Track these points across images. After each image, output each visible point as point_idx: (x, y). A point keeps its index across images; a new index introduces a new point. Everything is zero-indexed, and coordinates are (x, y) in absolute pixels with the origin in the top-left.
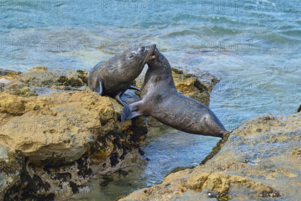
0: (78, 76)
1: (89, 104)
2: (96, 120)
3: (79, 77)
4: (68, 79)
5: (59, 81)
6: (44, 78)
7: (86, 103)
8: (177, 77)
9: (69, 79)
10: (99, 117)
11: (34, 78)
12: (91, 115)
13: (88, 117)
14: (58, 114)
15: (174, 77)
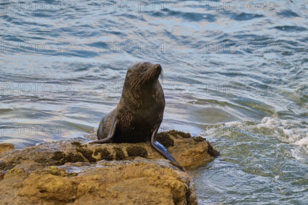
0: (77, 149)
1: (154, 179)
2: (168, 200)
3: (78, 151)
4: (65, 155)
5: (54, 158)
6: (34, 156)
7: (151, 178)
8: (186, 143)
9: (67, 154)
10: (172, 195)
11: (19, 158)
12: (161, 193)
13: (158, 196)
14: (119, 196)
15: (183, 142)
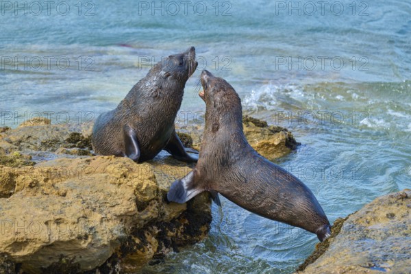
1: (117, 176)
2: (129, 203)
4: (83, 137)
5: (69, 140)
6: (46, 135)
7: (113, 175)
8: (258, 132)
9: (86, 137)
10: (134, 197)
11: (29, 137)
12: (121, 194)
13: (116, 197)
14: (68, 194)
15: (254, 132)
